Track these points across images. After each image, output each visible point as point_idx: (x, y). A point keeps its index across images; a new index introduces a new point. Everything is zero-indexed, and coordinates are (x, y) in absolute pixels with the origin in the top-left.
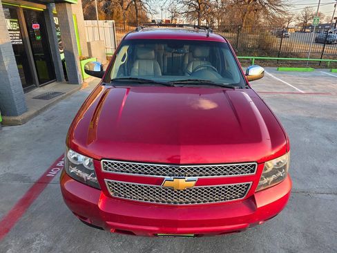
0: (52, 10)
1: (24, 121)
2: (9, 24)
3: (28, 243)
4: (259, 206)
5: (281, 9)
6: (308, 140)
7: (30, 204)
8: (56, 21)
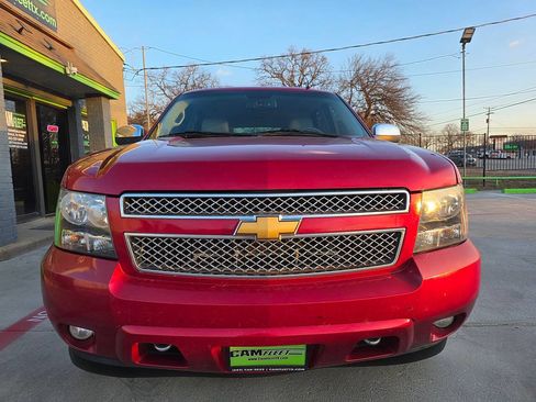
0: (80, 109)
2: (11, 119)
4: (425, 276)
5: (412, 123)
8: (85, 125)
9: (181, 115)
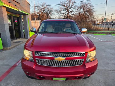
0: (22, 17)
1: (10, 49)
3: (8, 84)
4: (87, 67)
6: (105, 55)
7: (9, 73)
8: (23, 20)
9: (43, 26)
